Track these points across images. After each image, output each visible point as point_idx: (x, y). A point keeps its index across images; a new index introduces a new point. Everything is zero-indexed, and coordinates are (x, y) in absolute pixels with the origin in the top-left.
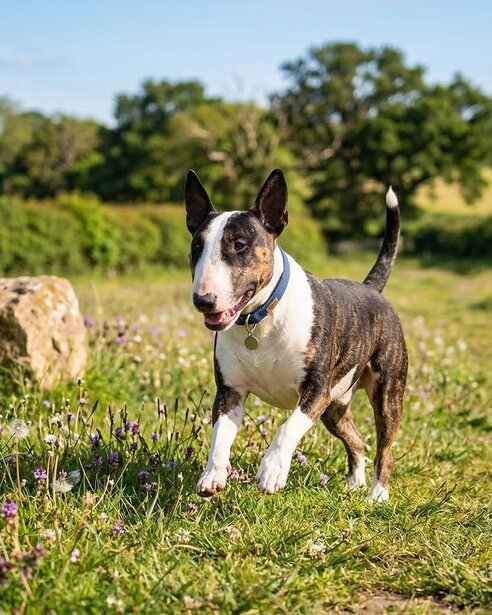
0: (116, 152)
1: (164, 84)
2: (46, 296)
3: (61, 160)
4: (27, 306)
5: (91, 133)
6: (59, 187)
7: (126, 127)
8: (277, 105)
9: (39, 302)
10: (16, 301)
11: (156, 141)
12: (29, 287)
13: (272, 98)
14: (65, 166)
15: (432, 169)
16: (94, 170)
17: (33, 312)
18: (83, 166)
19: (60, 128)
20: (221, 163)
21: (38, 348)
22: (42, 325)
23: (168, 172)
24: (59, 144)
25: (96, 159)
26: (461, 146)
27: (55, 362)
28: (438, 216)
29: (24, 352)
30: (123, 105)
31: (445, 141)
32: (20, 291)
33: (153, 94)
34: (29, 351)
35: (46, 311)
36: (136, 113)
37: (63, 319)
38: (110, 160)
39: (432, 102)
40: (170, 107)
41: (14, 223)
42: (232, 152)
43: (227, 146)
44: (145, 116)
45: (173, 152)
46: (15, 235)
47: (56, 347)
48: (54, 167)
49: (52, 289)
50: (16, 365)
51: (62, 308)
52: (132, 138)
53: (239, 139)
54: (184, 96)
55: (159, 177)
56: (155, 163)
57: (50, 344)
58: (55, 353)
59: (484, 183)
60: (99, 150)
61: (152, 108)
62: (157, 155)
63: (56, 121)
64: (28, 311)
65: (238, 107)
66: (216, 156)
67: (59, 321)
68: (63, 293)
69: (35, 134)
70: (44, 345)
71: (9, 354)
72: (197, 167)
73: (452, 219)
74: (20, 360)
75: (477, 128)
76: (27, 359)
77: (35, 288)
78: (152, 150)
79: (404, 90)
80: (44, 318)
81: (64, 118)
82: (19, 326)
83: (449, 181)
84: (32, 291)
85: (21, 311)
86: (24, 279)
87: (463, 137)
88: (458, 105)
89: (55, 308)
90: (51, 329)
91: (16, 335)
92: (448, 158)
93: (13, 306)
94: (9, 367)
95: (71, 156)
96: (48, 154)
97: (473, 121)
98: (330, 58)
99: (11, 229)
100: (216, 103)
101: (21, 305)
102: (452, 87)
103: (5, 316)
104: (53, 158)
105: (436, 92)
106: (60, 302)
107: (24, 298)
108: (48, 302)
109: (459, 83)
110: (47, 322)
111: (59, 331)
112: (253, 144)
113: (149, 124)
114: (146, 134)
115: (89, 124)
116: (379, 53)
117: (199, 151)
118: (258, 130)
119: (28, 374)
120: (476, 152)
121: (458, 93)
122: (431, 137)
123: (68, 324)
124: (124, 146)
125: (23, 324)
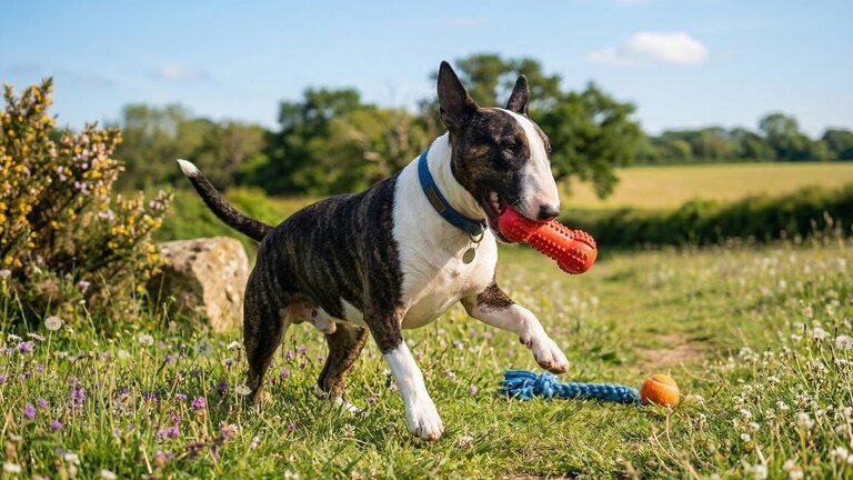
0: (280, 153)
1: (324, 92)
2: (220, 254)
3: (229, 161)
4: (203, 261)
5: (257, 137)
6: (228, 184)
7: (289, 131)
8: (426, 111)
9: (214, 259)
10: (194, 258)
11: (316, 143)
12: (206, 246)
13: (422, 104)
14: (233, 166)
15: (568, 168)
16: (260, 170)
17: (209, 267)
18: (249, 167)
19: (228, 133)
20: (375, 162)
21: (213, 299)
22: (217, 278)
23: (327, 170)
24: (227, 147)
25: (262, 160)
26: (594, 147)
27: (228, 311)
28: (573, 210)
29: (201, 302)
30: (286, 111)
31: (580, 142)
32: (197, 250)
33: (313, 101)
34: (205, 301)
35: (220, 266)
36: (298, 120)
37: (235, 274)
38: (275, 161)
39: (567, 107)
40: (328, 113)
41: (188, 214)
42: (385, 153)
43: (381, 147)
44: (306, 122)
45: (331, 153)
46: (190, 225)
47: (229, 298)
48: (223, 167)
49: (226, 248)
50: (194, 313)
51: (234, 264)
52: (295, 141)
53: (392, 141)
54: (341, 103)
55: (320, 176)
56: (316, 163)
57: (223, 295)
58: (229, 304)
59: (615, 180)
60: (266, 151)
61: (312, 114)
62: (317, 155)
63: (225, 126)
64: (204, 266)
65: (392, 113)
66: (371, 156)
67: (231, 275)
68: (235, 252)
69: (205, 139)
70: (219, 296)
71: (188, 304)
72: (353, 166)
73: (586, 213)
74: (198, 309)
75: (608, 130)
76: (203, 308)
77: (211, 247)
78: (313, 151)
79: (541, 96)
80: (218, 273)
81: (232, 124)
82: (196, 279)
83: (583, 179)
84: (208, 250)
85: (199, 266)
86: (201, 240)
87: (596, 139)
88: (590, 110)
89: (228, 264)
90: (225, 282)
91: (194, 287)
92: (582, 157)
93: (191, 262)
94: (188, 315)
95: (238, 157)
96: (217, 155)
97: (605, 124)
98: (474, 68)
99: (186, 220)
100: (371, 109)
101: (198, 261)
102: (586, 94)
103: (184, 271)
104: (222, 160)
105: (571, 99)
106: (232, 259)
107: (201, 255)
108: (222, 259)
109: (592, 91)
110: (220, 276)
111: (232, 284)
112: (404, 146)
113: (310, 129)
114: (307, 136)
115: (255, 128)
116: (520, 64)
117: (355, 152)
118: (409, 132)
119: (206, 321)
120: (607, 153)
121: (592, 99)
122: (567, 139)
123: (239, 278)
124: (287, 147)
125: (200, 278)
